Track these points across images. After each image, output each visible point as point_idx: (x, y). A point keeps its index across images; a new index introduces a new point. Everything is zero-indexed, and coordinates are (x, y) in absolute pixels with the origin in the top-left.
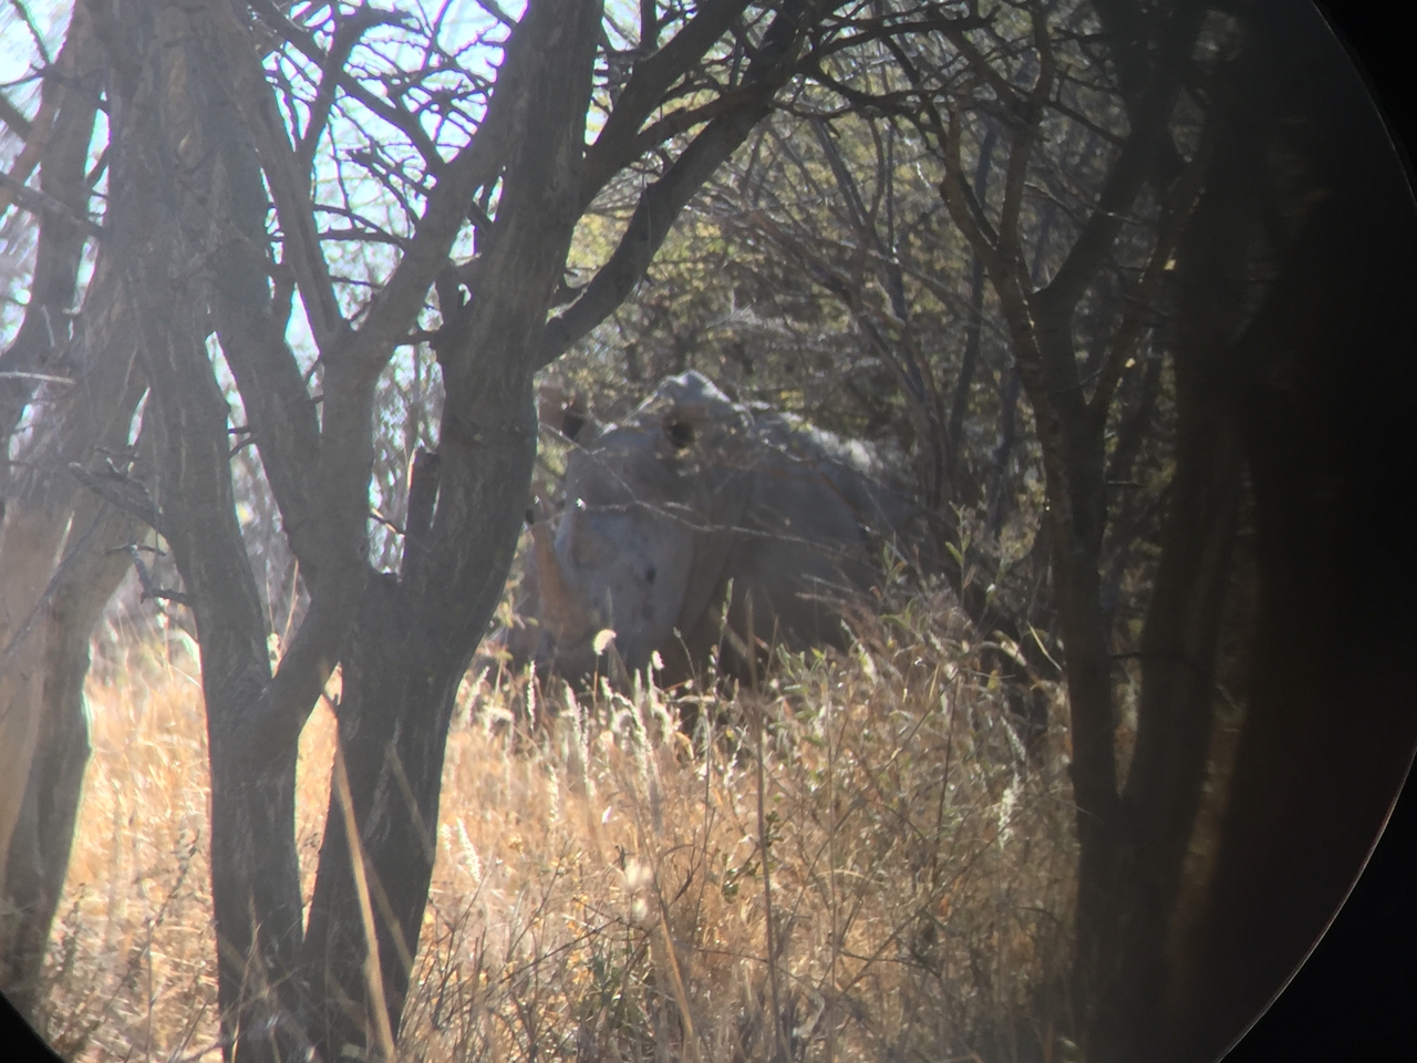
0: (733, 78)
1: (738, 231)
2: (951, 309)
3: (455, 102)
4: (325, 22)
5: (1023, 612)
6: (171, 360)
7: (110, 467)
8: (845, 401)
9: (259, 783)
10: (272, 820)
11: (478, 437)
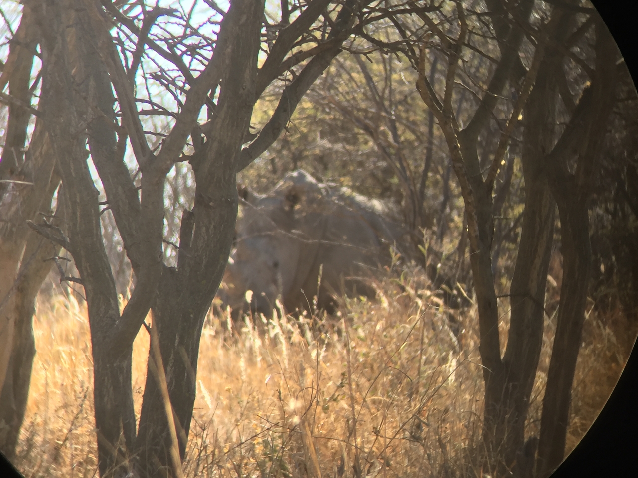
0: (323, 36)
1: (322, 105)
2: (418, 138)
3: (198, 50)
4: (139, 15)
5: (454, 275)
6: (72, 171)
7: (45, 221)
8: (369, 182)
9: (115, 365)
10: (121, 381)
11: (211, 204)
